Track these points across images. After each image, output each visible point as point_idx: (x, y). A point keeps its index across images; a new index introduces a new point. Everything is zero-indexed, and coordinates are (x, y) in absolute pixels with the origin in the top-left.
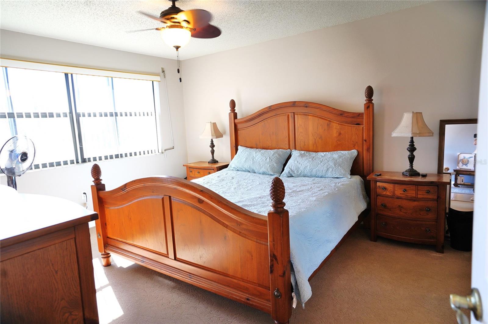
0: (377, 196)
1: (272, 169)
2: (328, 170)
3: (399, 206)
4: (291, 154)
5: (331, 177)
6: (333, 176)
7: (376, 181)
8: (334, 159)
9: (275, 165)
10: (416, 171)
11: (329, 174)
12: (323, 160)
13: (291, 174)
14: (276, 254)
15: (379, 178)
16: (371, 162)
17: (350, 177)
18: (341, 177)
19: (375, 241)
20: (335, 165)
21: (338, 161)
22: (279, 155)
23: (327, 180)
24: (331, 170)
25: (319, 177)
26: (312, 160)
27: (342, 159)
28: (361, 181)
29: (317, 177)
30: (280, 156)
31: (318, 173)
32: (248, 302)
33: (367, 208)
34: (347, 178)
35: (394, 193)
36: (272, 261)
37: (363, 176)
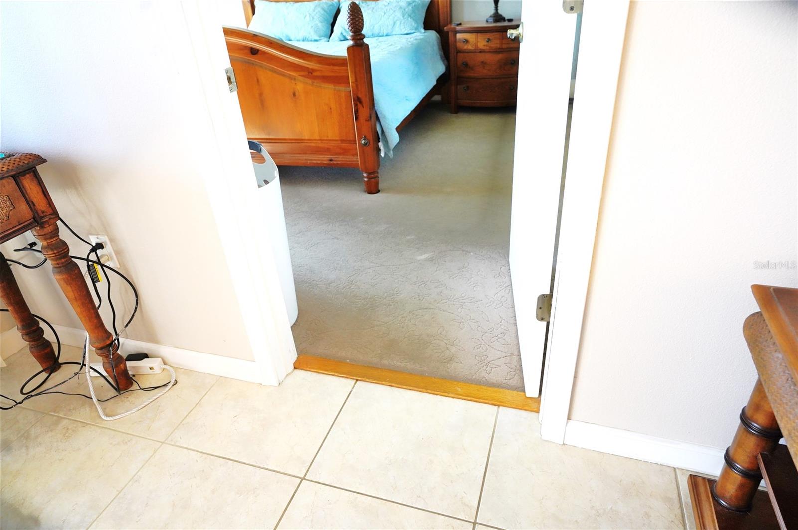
0: (457, 53)
1: (316, 32)
2: (394, 24)
3: (482, 62)
4: (340, 6)
5: (399, 33)
6: (402, 33)
7: (456, 32)
8: (401, 8)
9: (319, 25)
10: (501, 16)
11: (397, 30)
12: (387, 10)
13: (344, 37)
14: (360, 96)
15: (458, 28)
16: (449, 10)
17: (423, 31)
18: (412, 32)
19: (456, 112)
20: (404, 17)
21: (407, 10)
22: (323, 9)
23: (395, 38)
24: (398, 23)
25: (383, 36)
26: (372, 11)
27: (412, 8)
28: (437, 37)
29: (380, 36)
30: (326, 12)
31: (382, 29)
32: (331, 162)
33: (446, 71)
34: (421, 32)
35: (476, 45)
36: (356, 105)
37: (440, 31)
